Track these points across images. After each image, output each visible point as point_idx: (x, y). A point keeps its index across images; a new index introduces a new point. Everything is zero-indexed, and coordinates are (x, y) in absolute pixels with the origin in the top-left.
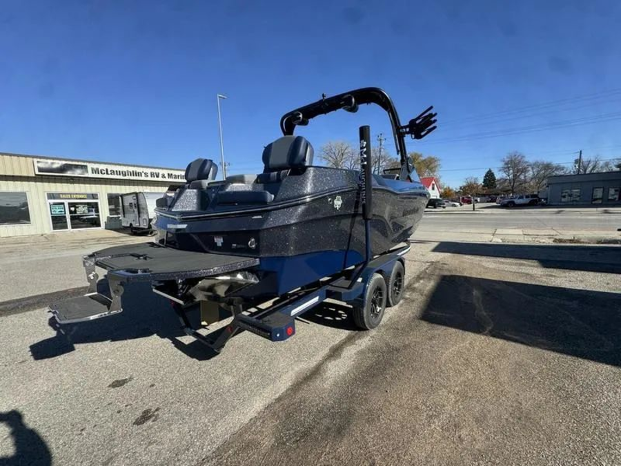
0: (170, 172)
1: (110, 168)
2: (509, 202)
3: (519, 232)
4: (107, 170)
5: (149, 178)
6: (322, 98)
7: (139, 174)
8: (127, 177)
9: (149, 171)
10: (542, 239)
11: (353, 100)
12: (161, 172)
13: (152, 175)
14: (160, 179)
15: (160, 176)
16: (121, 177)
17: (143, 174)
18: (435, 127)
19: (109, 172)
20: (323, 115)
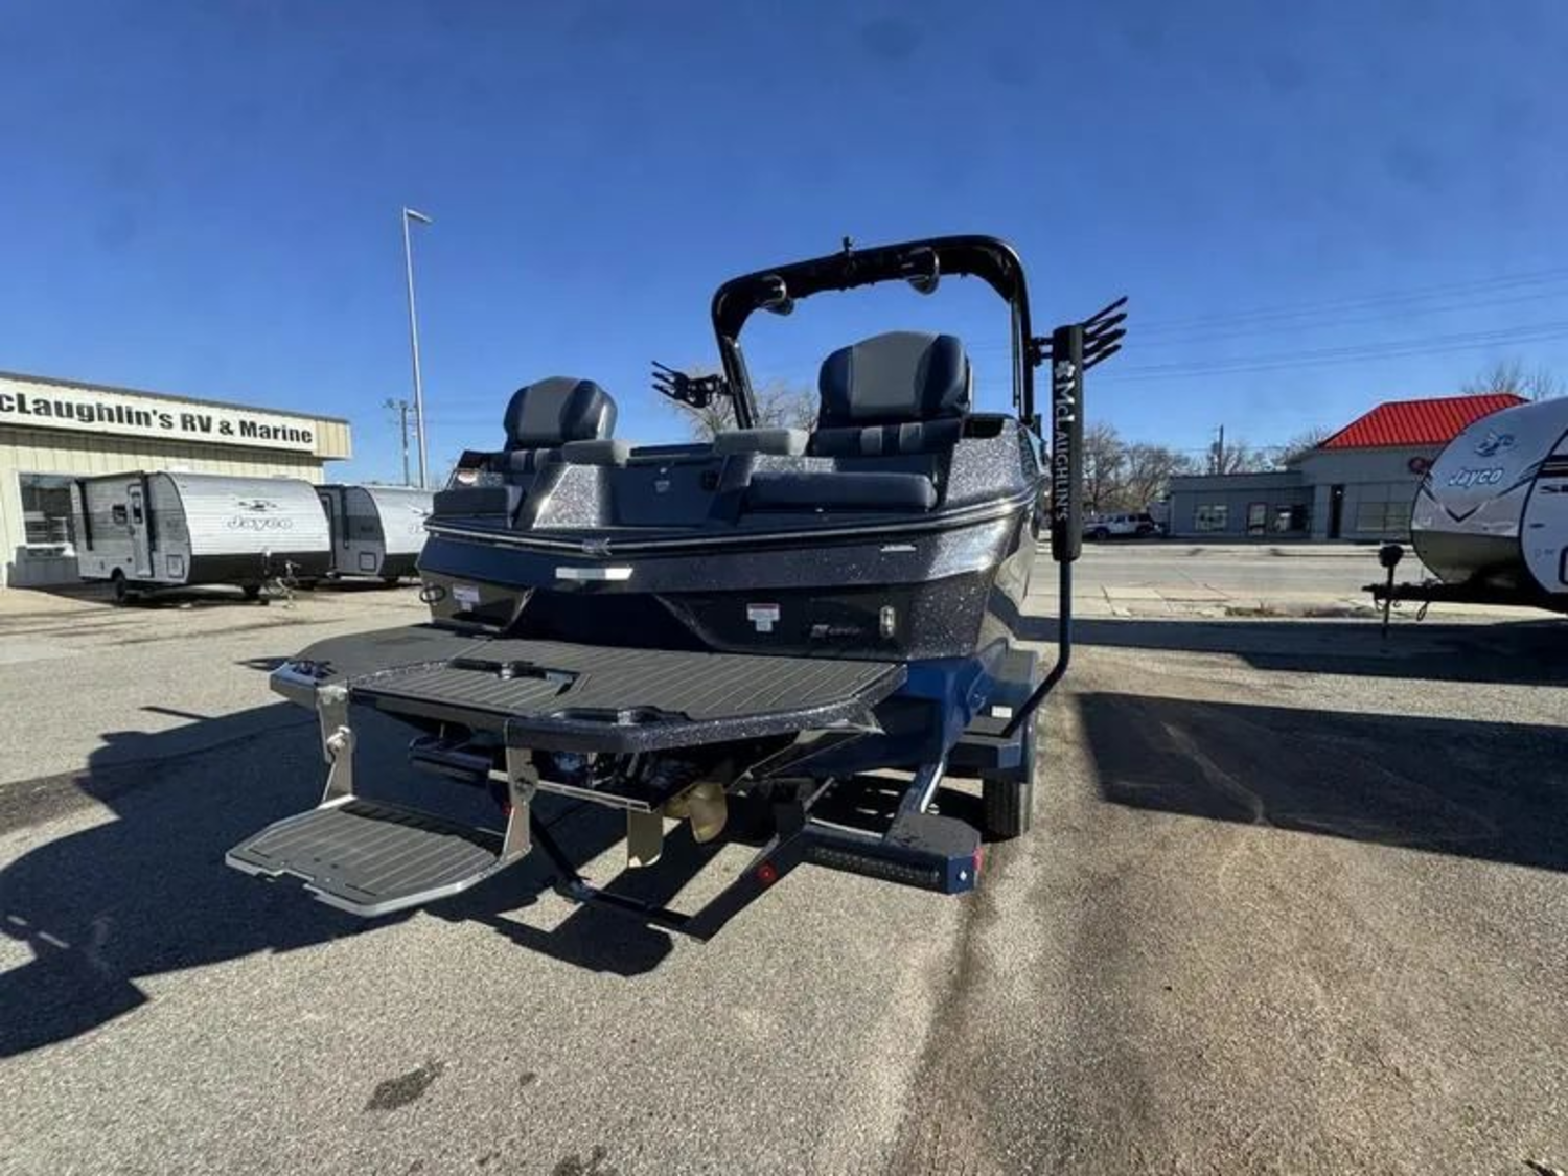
0: (249, 417)
1: (32, 392)
2: (1098, 529)
3: (1149, 593)
4: (21, 399)
5: (176, 432)
6: (842, 249)
7: (143, 418)
8: (97, 426)
9: (175, 410)
10: (1206, 608)
11: (937, 261)
12: (217, 415)
13: (187, 421)
14: (214, 436)
15: (215, 426)
16: (74, 423)
17: (155, 420)
18: (1117, 348)
19: (30, 406)
20: (837, 292)
